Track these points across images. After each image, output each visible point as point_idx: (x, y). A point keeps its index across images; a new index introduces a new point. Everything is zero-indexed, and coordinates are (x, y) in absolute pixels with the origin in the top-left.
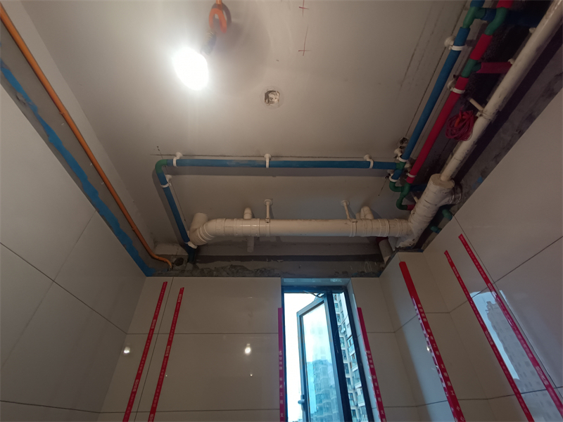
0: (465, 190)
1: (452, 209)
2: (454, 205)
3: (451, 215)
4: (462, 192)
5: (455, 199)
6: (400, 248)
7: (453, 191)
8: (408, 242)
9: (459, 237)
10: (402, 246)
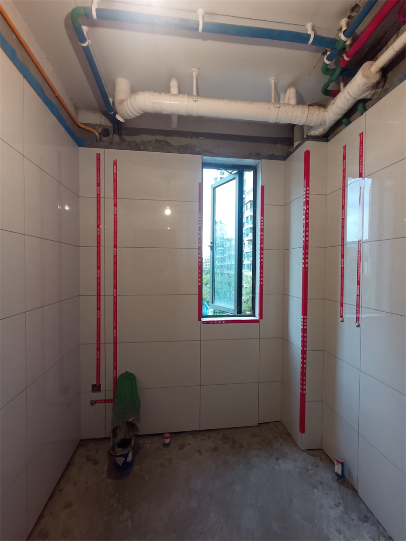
0: (387, 85)
2: (371, 99)
3: (365, 110)
4: (383, 87)
5: (374, 94)
6: (310, 136)
7: (376, 86)
8: (319, 131)
9: (360, 134)
10: (312, 135)
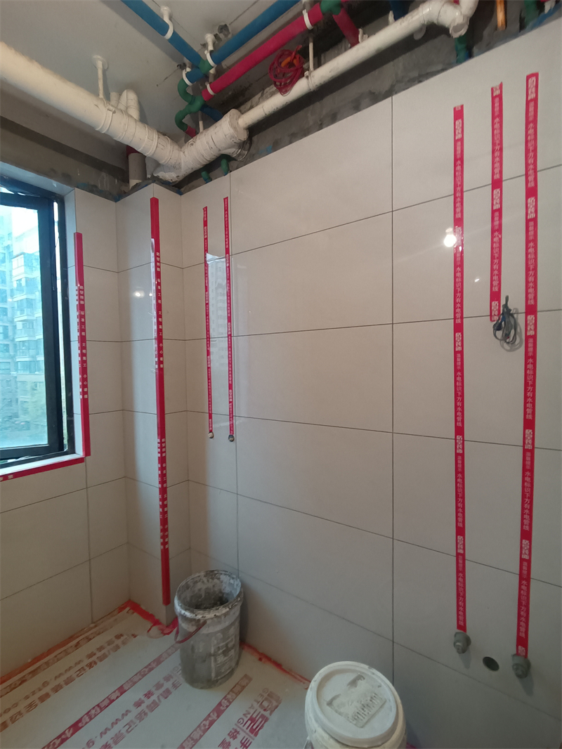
0: (253, 151)
1: (233, 164)
2: (236, 160)
3: (229, 170)
4: (249, 150)
5: (240, 154)
6: (157, 177)
7: (242, 145)
9: (224, 199)
10: (161, 177)
